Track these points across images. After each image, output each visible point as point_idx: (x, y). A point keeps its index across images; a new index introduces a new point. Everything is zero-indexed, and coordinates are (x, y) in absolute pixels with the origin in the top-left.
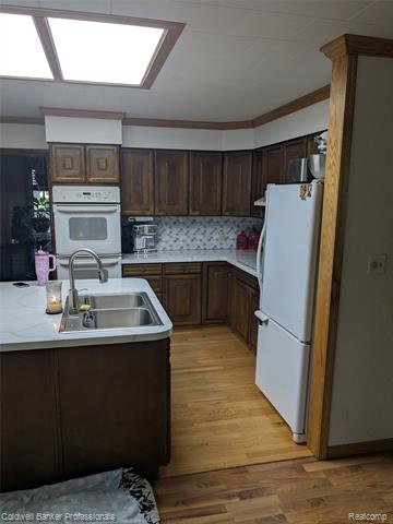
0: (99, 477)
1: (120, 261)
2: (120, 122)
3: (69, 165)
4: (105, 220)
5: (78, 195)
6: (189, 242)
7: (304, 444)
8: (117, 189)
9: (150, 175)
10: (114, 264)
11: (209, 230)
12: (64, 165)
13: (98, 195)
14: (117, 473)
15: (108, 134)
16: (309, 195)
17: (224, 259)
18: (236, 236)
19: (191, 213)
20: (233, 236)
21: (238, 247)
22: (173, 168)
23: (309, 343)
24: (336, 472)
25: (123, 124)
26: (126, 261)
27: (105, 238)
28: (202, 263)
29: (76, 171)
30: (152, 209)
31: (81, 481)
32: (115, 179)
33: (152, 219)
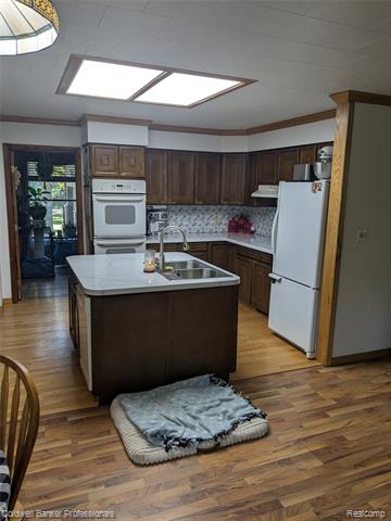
0: (195, 379)
1: (145, 241)
2: (146, 128)
3: (106, 162)
4: (133, 207)
5: (113, 187)
6: (190, 226)
7: (314, 359)
8: (144, 182)
9: (165, 173)
10: (141, 244)
11: (207, 216)
12: (101, 162)
13: (129, 187)
14: (206, 376)
15: (138, 137)
16: (320, 190)
17: (225, 239)
18: (227, 222)
19: (196, 202)
20: (225, 221)
21: (230, 231)
22: (183, 166)
23: (319, 289)
24: (339, 372)
25: (149, 129)
26: (149, 242)
27: (133, 222)
28: (208, 243)
29: (111, 167)
30: (166, 198)
31: (185, 382)
32: (143, 174)
33: (165, 207)
